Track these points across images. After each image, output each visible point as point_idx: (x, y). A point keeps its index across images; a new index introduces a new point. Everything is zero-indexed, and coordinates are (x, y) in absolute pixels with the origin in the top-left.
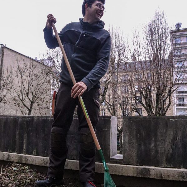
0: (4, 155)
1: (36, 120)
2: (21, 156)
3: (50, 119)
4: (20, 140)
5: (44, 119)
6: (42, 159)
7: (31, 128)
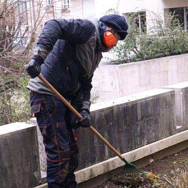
0: (84, 174)
1: (116, 111)
2: (107, 163)
3: (131, 105)
4: (100, 144)
5: (125, 107)
6: (130, 155)
7: (111, 123)
